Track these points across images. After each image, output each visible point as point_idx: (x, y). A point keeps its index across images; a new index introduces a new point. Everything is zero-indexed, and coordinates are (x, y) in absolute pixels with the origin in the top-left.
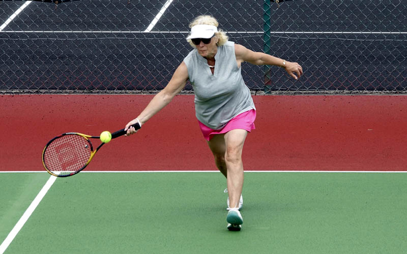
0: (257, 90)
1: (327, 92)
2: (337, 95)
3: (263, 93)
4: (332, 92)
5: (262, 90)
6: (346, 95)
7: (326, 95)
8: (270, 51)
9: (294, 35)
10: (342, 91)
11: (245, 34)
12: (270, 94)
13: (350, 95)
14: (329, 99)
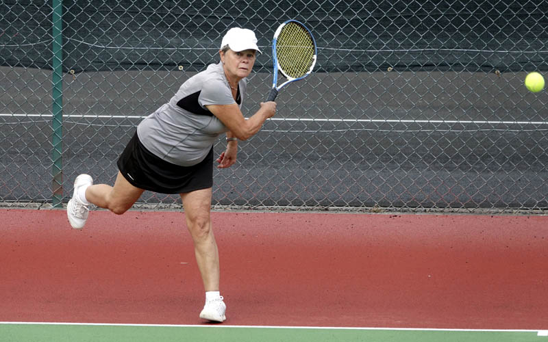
0: (43, 202)
1: (147, 206)
2: (161, 211)
3: (51, 206)
4: (154, 206)
5: (50, 202)
6: (174, 211)
7: (143, 211)
8: (62, 145)
9: (98, 121)
10: (168, 205)
11: (25, 117)
12: (60, 209)
13: (180, 210)
14: (146, 216)
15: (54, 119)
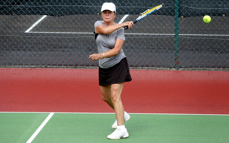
0: (171, 68)
1: (211, 69)
2: (216, 71)
3: (174, 69)
4: (213, 69)
5: (173, 67)
6: (221, 71)
7: (210, 71)
8: (178, 46)
9: (192, 36)
10: (219, 69)
11: (164, 35)
12: (178, 70)
13: (224, 71)
14: (212, 73)
15: (175, 36)
